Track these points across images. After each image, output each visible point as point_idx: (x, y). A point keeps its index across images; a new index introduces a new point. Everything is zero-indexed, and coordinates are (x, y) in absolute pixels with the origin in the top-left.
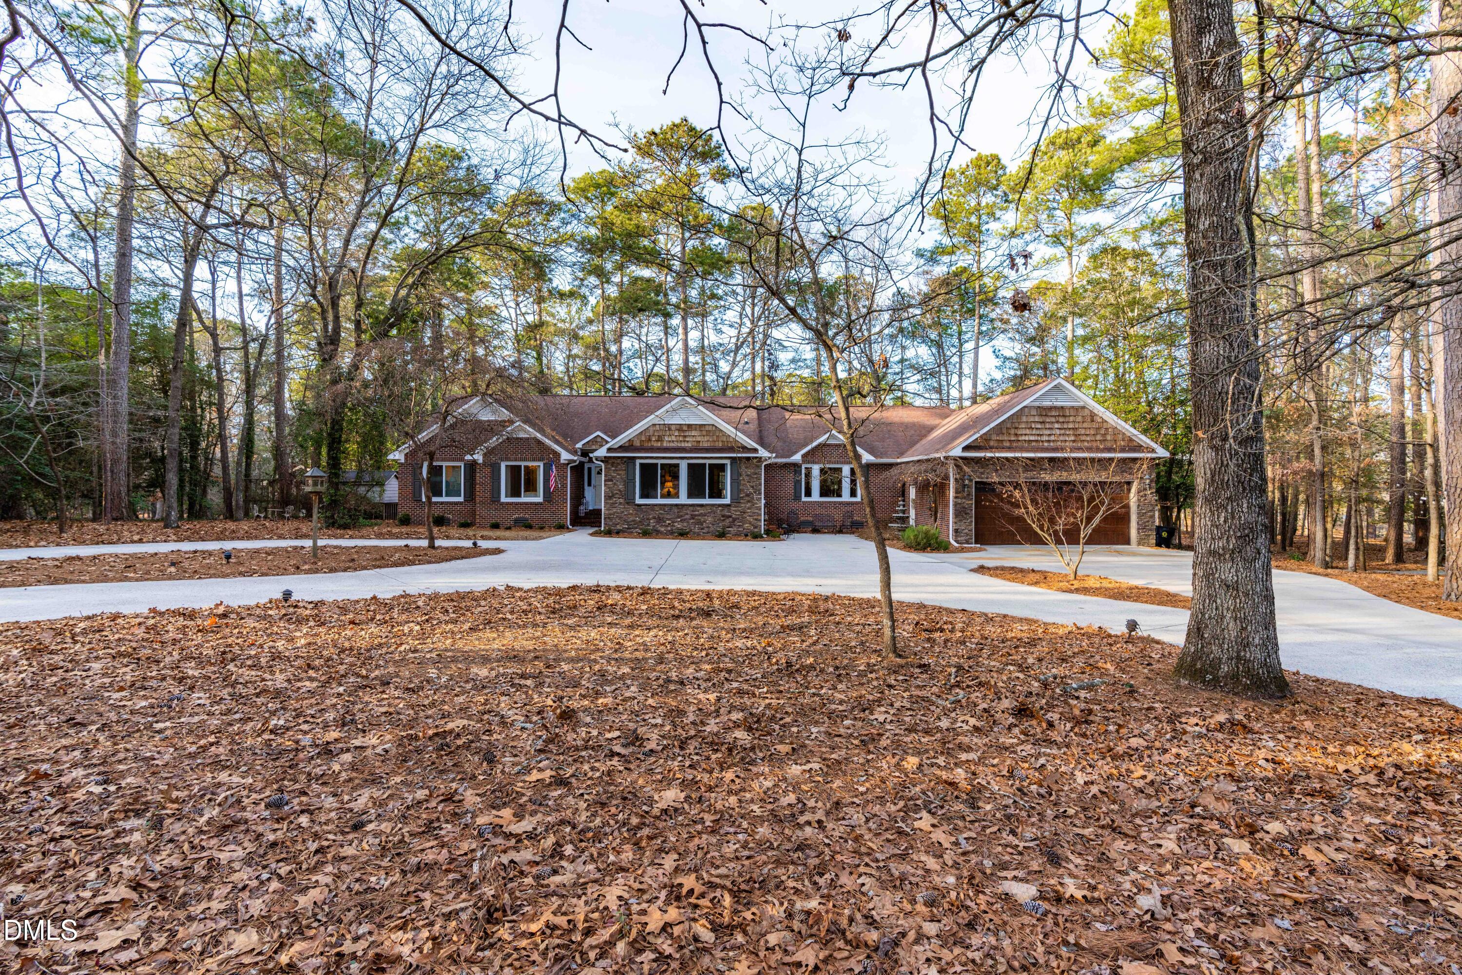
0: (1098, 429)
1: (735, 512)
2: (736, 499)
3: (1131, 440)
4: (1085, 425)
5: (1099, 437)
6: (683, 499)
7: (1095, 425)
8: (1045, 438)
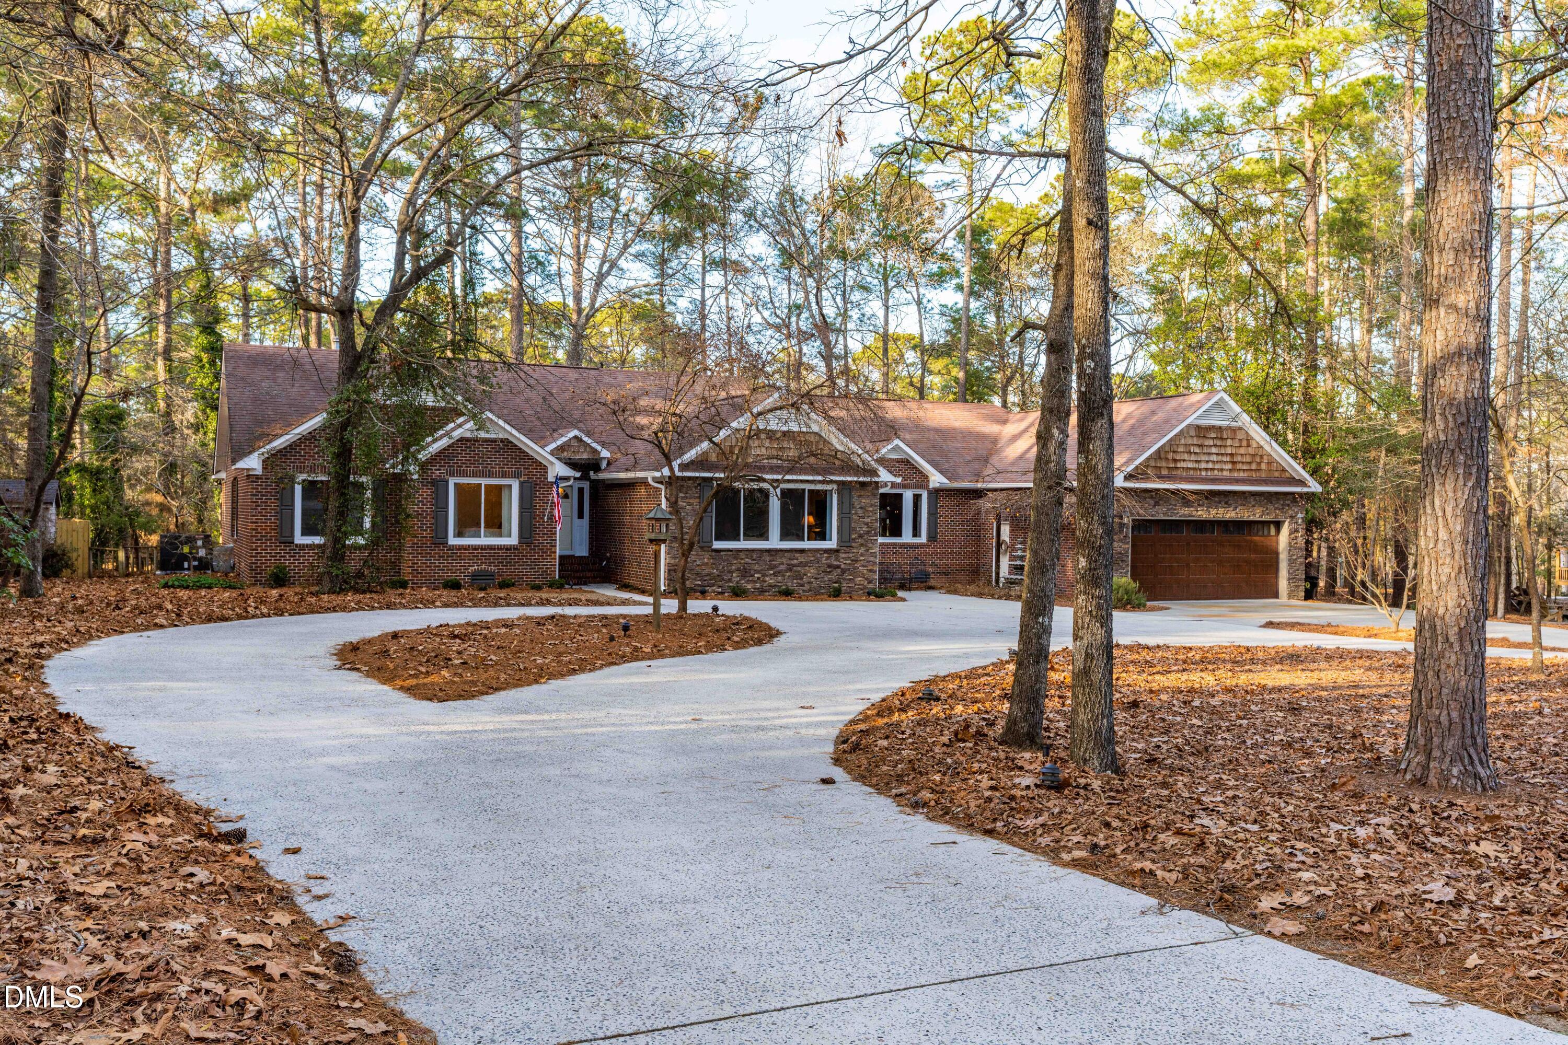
0: (1253, 456)
1: (844, 560)
2: (845, 542)
3: (1284, 470)
4: (1242, 451)
5: (1254, 466)
6: (774, 541)
7: (1250, 451)
8: (1203, 466)
